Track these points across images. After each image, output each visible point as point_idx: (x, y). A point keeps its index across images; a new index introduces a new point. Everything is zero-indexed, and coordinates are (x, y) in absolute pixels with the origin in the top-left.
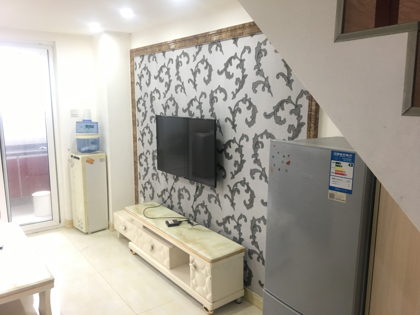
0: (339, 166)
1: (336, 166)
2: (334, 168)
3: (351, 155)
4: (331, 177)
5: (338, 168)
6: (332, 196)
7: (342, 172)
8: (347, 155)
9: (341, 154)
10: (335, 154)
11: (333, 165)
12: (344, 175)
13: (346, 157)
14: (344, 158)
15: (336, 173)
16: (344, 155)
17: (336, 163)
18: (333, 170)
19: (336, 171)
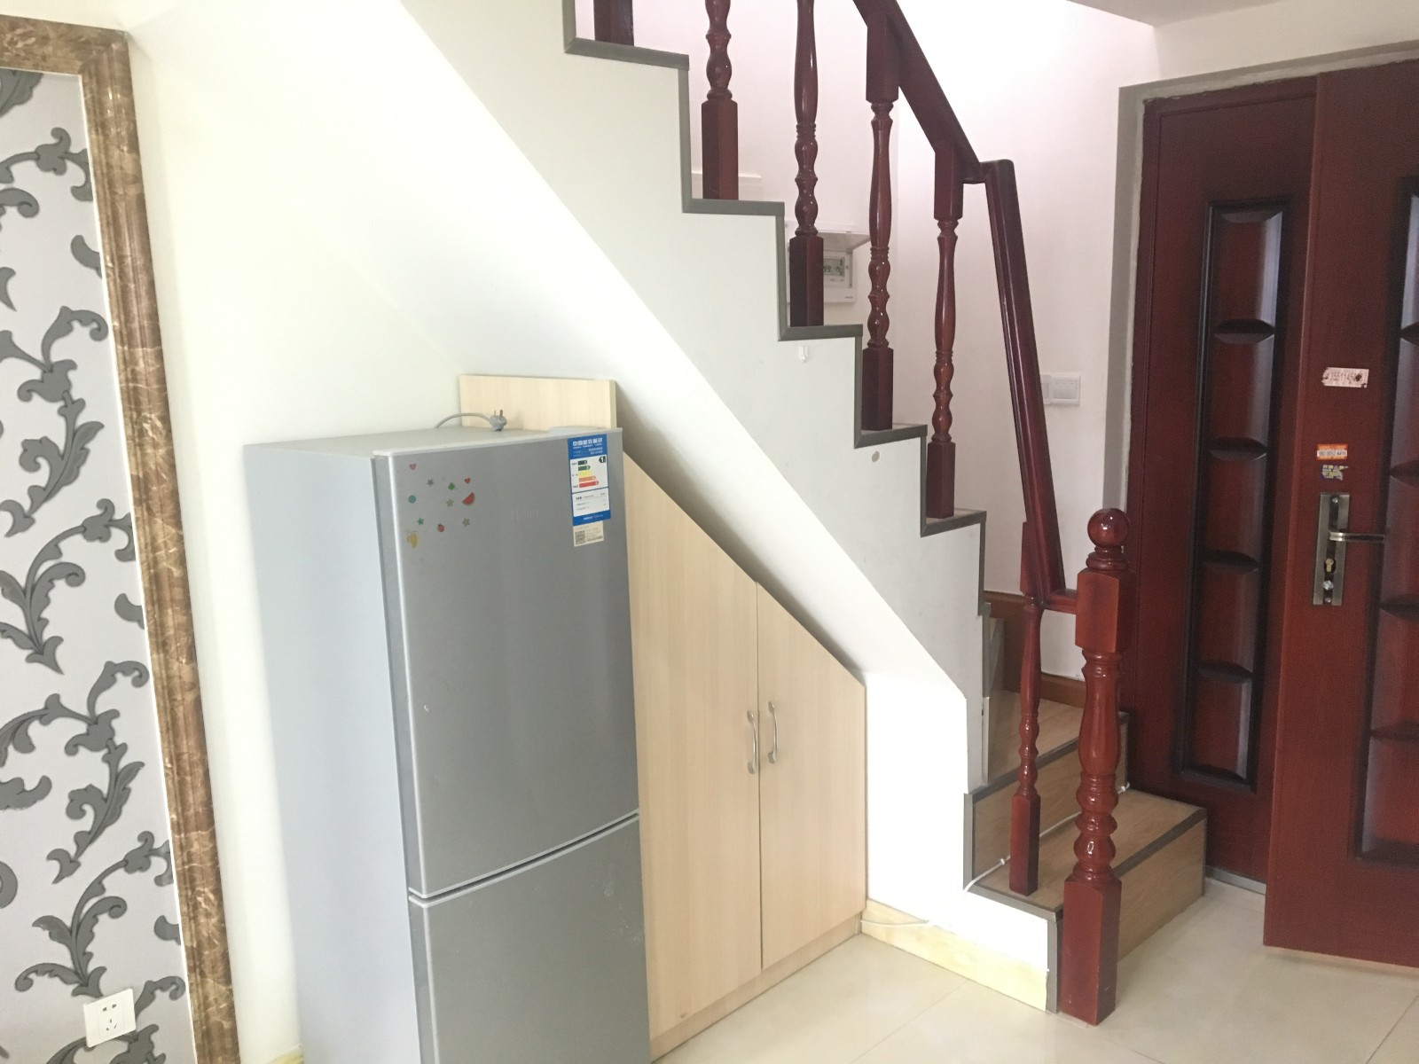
0: (584, 468)
1: (580, 469)
2: (576, 475)
3: (601, 440)
4: (574, 496)
5: (585, 474)
6: (581, 536)
7: (590, 478)
8: (595, 441)
9: (585, 442)
10: (575, 443)
11: (574, 467)
12: (593, 484)
13: (594, 446)
14: (591, 448)
15: (582, 486)
16: (590, 441)
17: (580, 463)
18: (575, 481)
19: (581, 480)
